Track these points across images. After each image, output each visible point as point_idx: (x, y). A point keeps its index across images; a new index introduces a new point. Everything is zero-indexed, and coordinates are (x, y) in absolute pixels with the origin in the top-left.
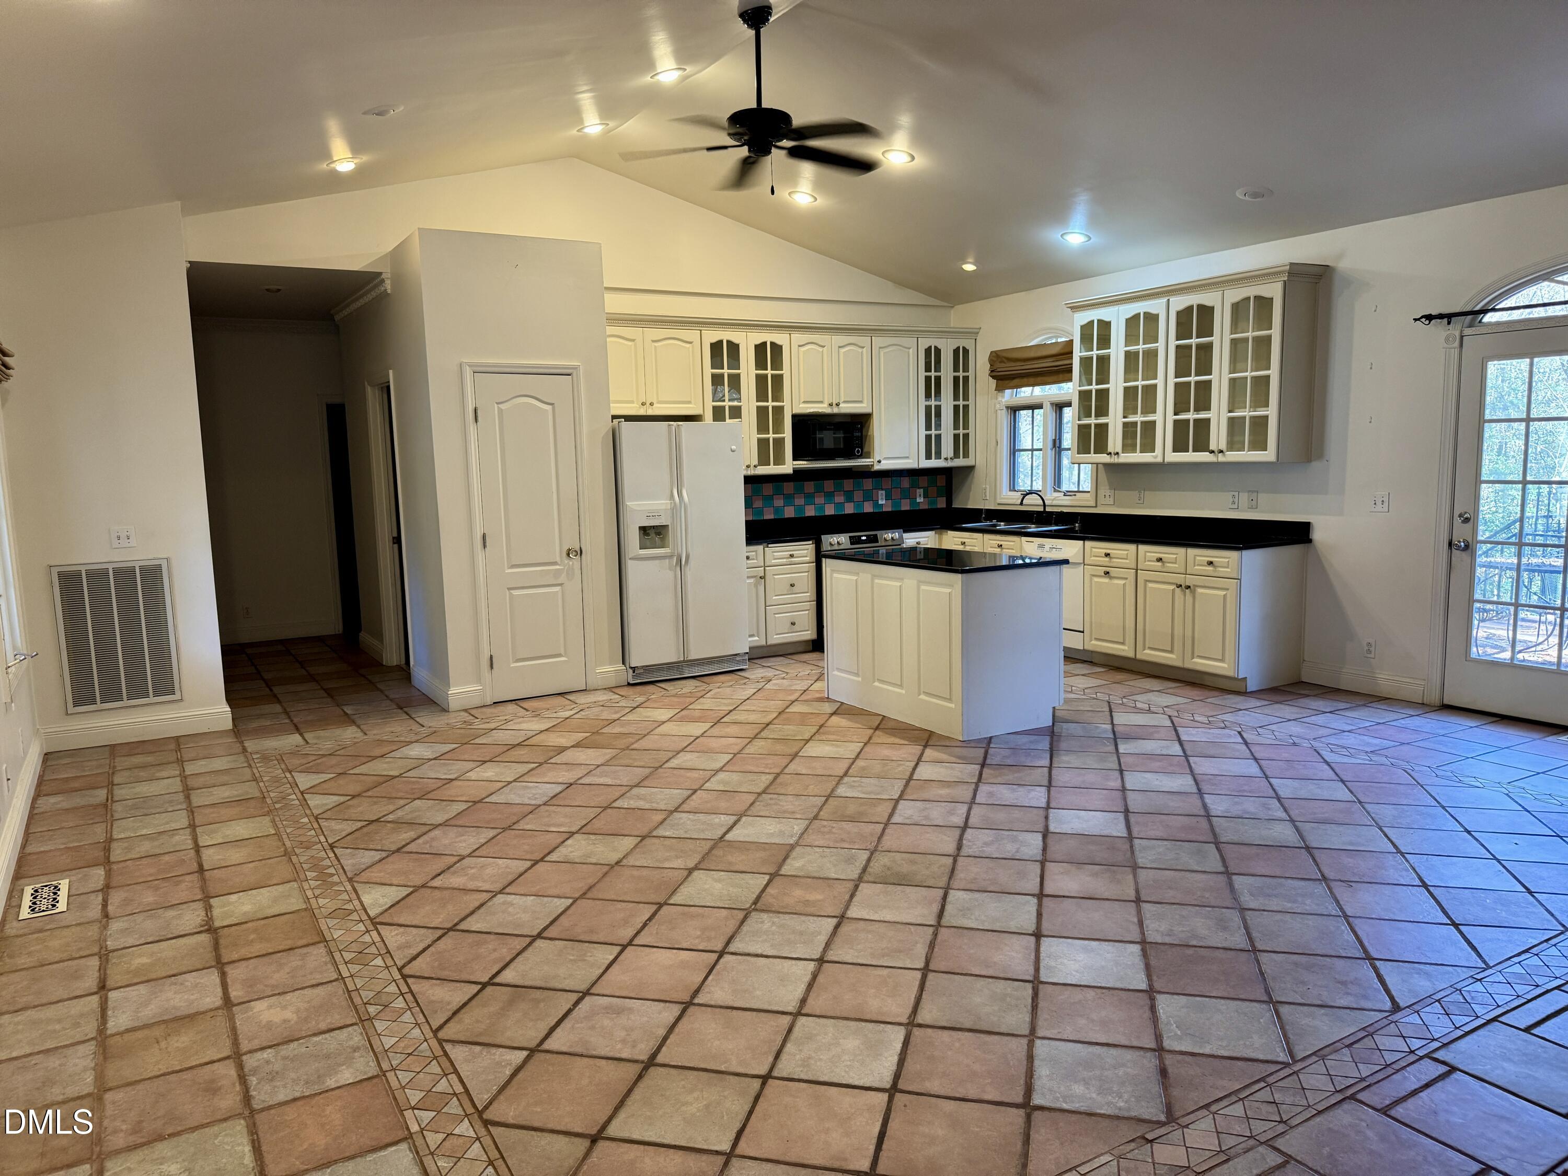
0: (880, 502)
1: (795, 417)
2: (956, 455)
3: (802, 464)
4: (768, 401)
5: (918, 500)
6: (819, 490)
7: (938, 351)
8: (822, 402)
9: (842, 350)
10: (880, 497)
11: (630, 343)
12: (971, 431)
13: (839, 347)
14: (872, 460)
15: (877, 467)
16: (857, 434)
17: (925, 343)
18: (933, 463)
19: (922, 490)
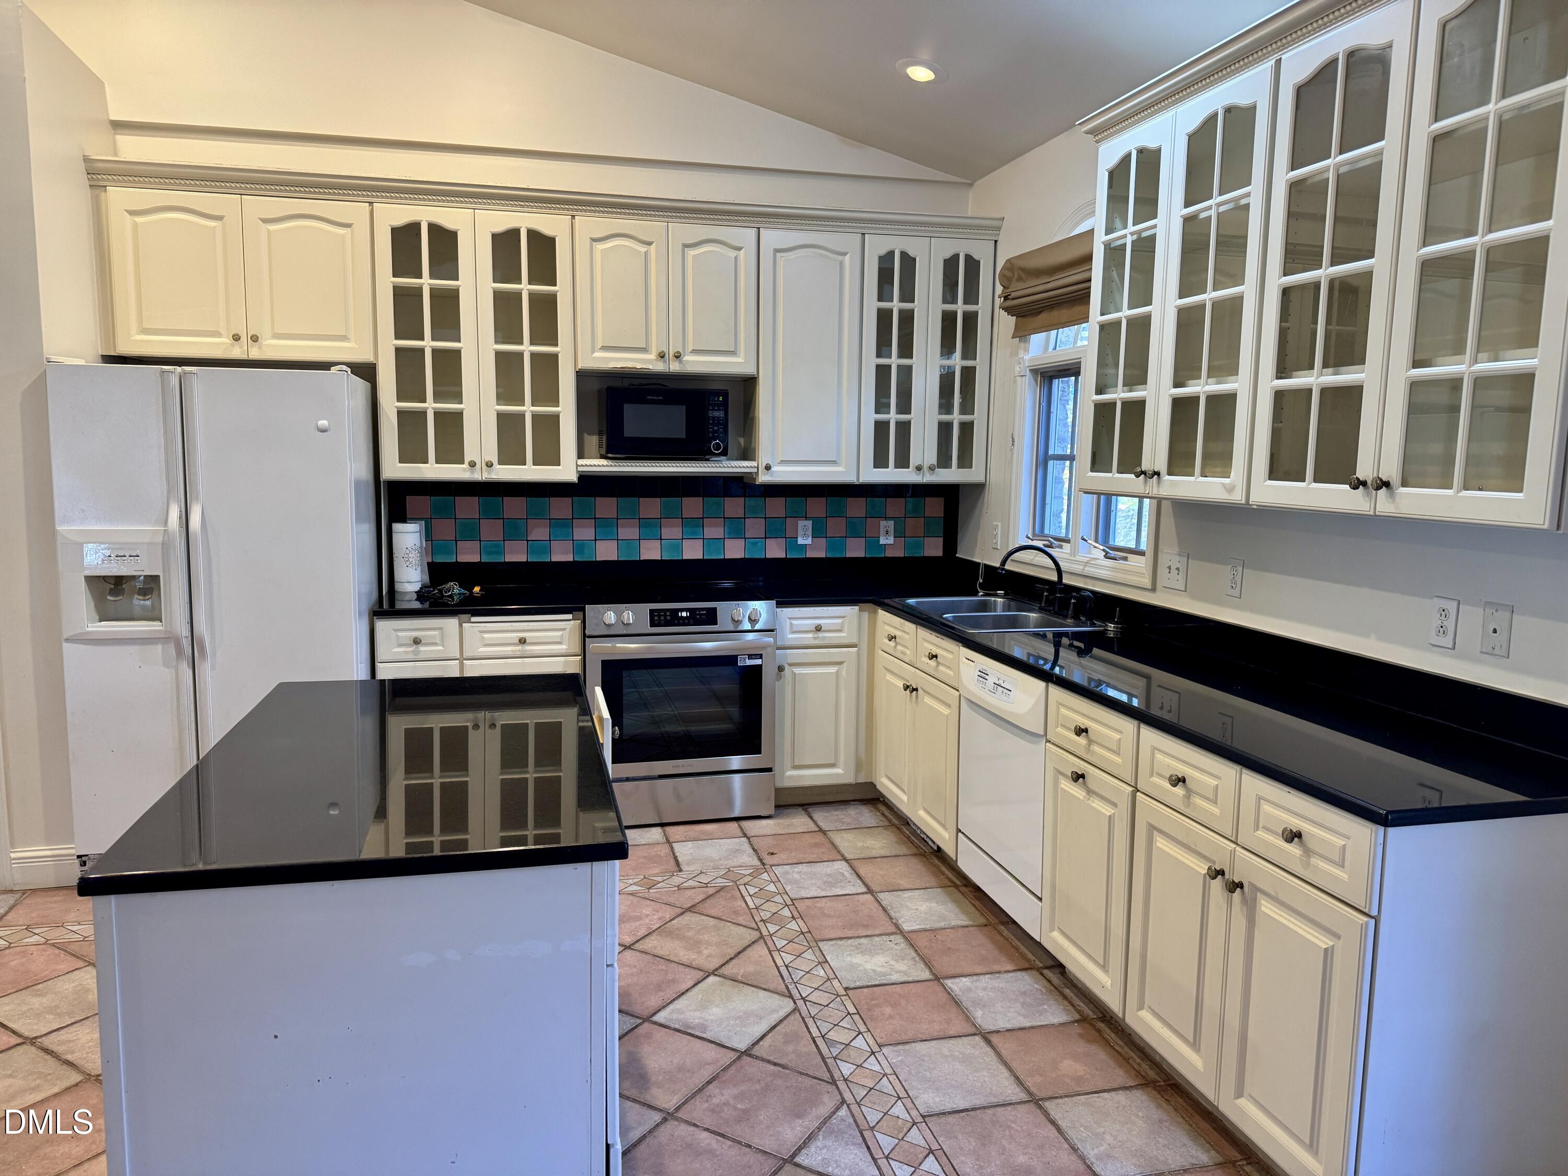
0: (800, 541)
1: (582, 376)
2: (944, 460)
3: (599, 465)
4: (521, 343)
5: (883, 541)
6: (668, 515)
7: (909, 262)
8: (644, 350)
9: (692, 253)
10: (800, 532)
11: (212, 224)
12: (978, 417)
13: (686, 246)
14: (754, 464)
15: (763, 478)
16: (716, 414)
17: (878, 245)
18: (891, 475)
19: (891, 523)
